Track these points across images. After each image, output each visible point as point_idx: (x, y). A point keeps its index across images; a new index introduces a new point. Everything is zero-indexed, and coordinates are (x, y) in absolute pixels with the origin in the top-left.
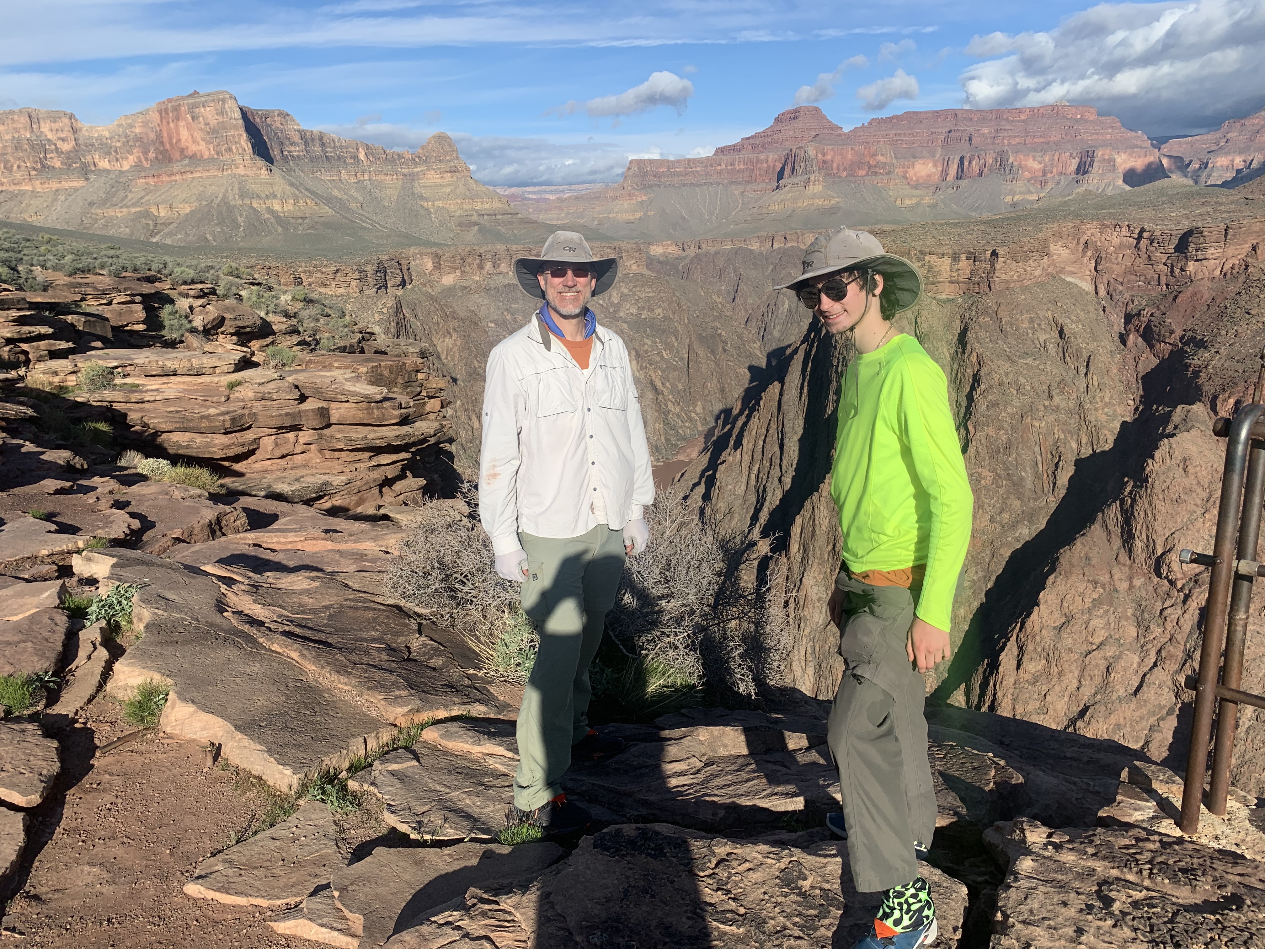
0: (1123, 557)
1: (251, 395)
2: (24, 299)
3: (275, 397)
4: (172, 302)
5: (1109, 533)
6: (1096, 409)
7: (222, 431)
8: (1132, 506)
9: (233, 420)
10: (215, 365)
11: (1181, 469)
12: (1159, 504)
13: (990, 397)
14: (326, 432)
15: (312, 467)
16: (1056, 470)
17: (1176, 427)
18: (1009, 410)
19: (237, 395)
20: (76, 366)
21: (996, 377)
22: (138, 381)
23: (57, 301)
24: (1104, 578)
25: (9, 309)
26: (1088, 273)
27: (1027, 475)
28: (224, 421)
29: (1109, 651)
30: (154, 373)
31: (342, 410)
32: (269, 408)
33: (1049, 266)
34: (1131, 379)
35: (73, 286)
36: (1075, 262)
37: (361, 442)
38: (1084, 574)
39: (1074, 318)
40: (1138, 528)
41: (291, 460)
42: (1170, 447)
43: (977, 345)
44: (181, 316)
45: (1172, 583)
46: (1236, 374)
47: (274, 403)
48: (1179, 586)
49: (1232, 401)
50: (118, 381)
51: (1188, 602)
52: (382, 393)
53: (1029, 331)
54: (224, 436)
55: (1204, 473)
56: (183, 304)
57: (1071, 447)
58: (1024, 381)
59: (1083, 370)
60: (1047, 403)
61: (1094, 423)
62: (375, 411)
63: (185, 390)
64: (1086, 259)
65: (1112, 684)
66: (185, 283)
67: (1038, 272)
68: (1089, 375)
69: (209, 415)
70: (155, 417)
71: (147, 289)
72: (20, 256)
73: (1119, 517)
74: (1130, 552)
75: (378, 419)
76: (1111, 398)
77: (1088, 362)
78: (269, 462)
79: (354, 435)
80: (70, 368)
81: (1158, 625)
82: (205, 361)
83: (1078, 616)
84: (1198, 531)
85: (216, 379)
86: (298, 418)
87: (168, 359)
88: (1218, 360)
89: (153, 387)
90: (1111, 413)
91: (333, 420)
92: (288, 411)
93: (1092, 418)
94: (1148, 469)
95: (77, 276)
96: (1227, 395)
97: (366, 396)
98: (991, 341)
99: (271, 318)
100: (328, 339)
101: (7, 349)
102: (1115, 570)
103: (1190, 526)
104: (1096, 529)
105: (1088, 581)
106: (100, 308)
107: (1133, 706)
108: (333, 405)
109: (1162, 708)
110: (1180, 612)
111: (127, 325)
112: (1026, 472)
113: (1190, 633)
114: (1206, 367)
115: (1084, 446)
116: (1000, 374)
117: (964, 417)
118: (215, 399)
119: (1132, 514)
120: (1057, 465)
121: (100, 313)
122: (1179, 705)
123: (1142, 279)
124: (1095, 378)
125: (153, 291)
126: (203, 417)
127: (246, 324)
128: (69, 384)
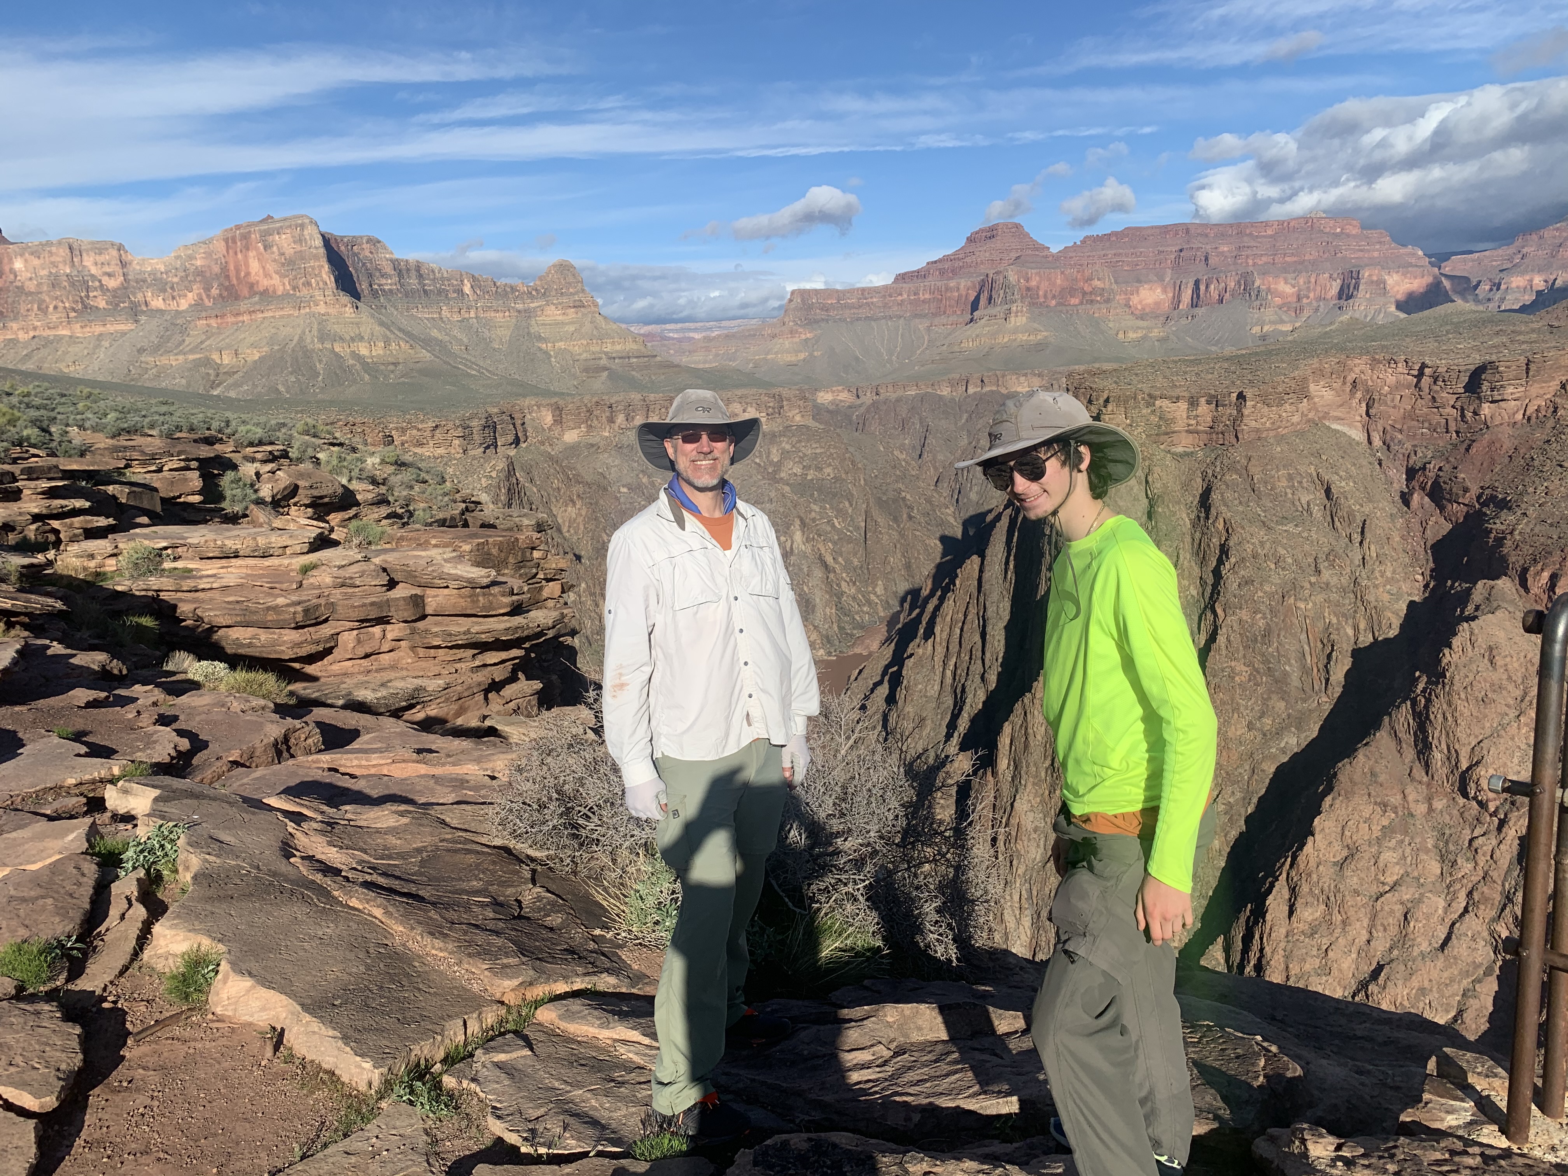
0: (1419, 772)
1: (328, 580)
2: (56, 467)
3: (358, 583)
4: (235, 467)
5: (1400, 742)
6: (1376, 587)
7: (293, 625)
8: (1426, 707)
9: (306, 611)
10: (285, 544)
11: (1486, 661)
12: (1461, 705)
13: (1242, 572)
14: (420, 625)
15: (402, 669)
16: (1329, 663)
17: (1477, 608)
18: (1267, 588)
19: (312, 580)
20: (116, 547)
21: (1249, 548)
22: (191, 566)
23: (96, 468)
24: (1395, 799)
25: (37, 479)
26: (1358, 418)
27: (1292, 669)
28: (294, 613)
29: (1407, 893)
30: (211, 555)
31: (440, 598)
32: (351, 596)
33: (1310, 410)
34: (1418, 548)
35: (116, 449)
36: (1341, 405)
37: (462, 637)
38: (1369, 795)
39: (1342, 474)
40: (1436, 734)
41: (376, 660)
42: (1472, 633)
43: (1223, 509)
44: (245, 485)
45: (1482, 805)
46: (1549, 542)
47: (357, 590)
48: (1492, 808)
49: (1546, 575)
50: (167, 565)
51: (1504, 830)
52: (489, 576)
53: (1288, 491)
54: (294, 631)
55: (1516, 665)
56: (248, 470)
57: (1346, 634)
58: (1283, 552)
59: (1357, 538)
60: (1313, 579)
61: (1373, 604)
62: (481, 598)
63: (248, 575)
64: (1355, 402)
65: (1412, 937)
66: (251, 444)
67: (1296, 419)
68: (1366, 544)
69: (277, 606)
70: (210, 609)
71: (205, 452)
72: (53, 414)
73: (1411, 721)
74: (1427, 766)
75: (484, 608)
76: (1394, 572)
77: (1363, 528)
78: (350, 663)
79: (454, 629)
80: (110, 550)
81: (1468, 860)
82: (273, 540)
83: (1365, 847)
84: (1512, 739)
85: (286, 562)
86: (386, 608)
87: (229, 538)
88: (1527, 524)
89: (210, 572)
90: (1395, 591)
91: (429, 610)
92: (374, 599)
93: (1371, 597)
94: (1445, 661)
95: (121, 438)
96: (1539, 567)
97: (470, 581)
98: (1240, 503)
99: (355, 486)
100: (424, 510)
101: (33, 527)
102: (1409, 790)
103: (1502, 733)
104: (1382, 736)
105: (1376, 803)
106: (148, 476)
107: (1440, 963)
108: (429, 592)
109: (1477, 966)
110: (1494, 842)
111: (180, 497)
112: (1290, 666)
113: (1509, 871)
114: (1511, 533)
115: (1362, 632)
116: (1253, 544)
117: (1211, 598)
118: (285, 586)
119: (1428, 717)
120: (1329, 656)
121: (147, 482)
122: (1499, 963)
123: (1426, 425)
124: (1373, 547)
125: (212, 455)
126: (269, 609)
127: (325, 493)
128: (108, 569)
